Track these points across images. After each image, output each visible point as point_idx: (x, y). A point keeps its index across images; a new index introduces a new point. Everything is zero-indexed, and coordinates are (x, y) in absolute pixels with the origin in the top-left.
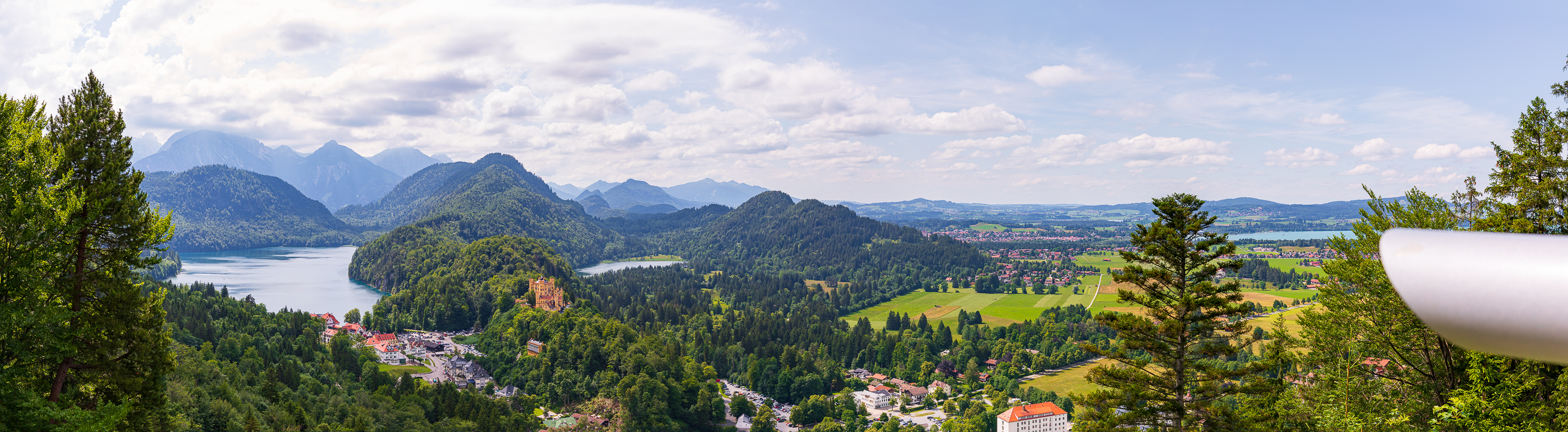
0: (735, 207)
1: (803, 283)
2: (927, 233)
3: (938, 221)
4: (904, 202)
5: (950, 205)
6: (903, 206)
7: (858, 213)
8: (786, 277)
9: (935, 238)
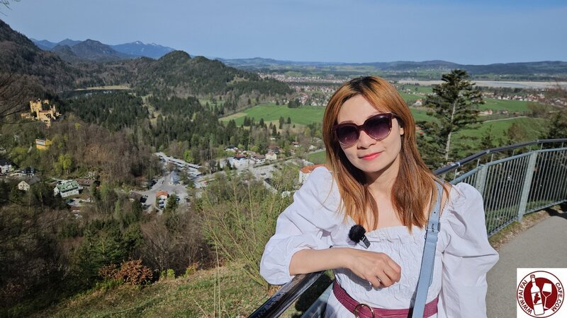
0: (157, 58)
1: (198, 101)
2: (262, 76)
3: (268, 69)
4: (250, 59)
5: (273, 61)
6: (250, 61)
7: (226, 64)
8: (189, 98)
9: (267, 79)
